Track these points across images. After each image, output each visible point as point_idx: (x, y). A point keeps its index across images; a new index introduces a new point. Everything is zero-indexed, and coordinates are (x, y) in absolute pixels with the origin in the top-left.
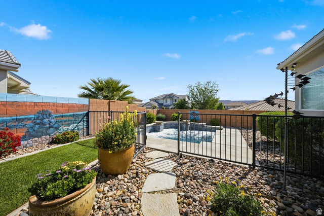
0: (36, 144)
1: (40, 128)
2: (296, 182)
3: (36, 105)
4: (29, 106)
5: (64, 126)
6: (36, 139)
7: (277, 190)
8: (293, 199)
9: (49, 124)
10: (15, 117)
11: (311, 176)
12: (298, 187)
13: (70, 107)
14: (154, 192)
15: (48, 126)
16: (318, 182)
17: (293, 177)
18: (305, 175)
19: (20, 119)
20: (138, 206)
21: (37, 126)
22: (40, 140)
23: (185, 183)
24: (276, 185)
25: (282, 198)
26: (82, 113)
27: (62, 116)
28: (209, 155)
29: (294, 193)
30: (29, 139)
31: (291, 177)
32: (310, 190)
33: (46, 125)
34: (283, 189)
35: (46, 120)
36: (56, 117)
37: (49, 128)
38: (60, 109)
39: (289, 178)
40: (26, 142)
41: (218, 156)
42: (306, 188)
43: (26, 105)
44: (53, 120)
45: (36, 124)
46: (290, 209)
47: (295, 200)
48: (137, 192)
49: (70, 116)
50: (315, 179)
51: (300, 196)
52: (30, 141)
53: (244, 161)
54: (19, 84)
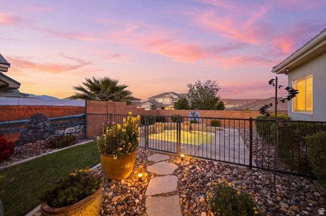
0: (30, 149)
1: (34, 132)
2: (285, 181)
3: (30, 109)
4: (22, 110)
5: (60, 130)
6: (31, 144)
7: (268, 189)
8: (281, 197)
9: (44, 128)
10: (7, 122)
11: (299, 175)
12: (286, 186)
13: (66, 110)
14: (157, 195)
15: (42, 130)
16: (304, 181)
17: (283, 176)
18: (294, 175)
19: (12, 124)
20: (143, 209)
21: (31, 131)
22: (34, 145)
23: (186, 185)
24: (267, 185)
25: (271, 196)
26: (79, 115)
27: (58, 120)
28: (209, 157)
29: (282, 191)
30: (23, 145)
31: (281, 177)
32: (296, 187)
33: (40, 129)
34: (273, 188)
35: (40, 124)
36: (51, 121)
37: (44, 132)
38: (55, 112)
39: (279, 178)
40: (19, 148)
41: (217, 158)
42: (293, 187)
43: (19, 110)
44: (48, 124)
45: (30, 128)
46: (277, 206)
47: (283, 197)
48: (141, 196)
49: (65, 119)
50: (302, 178)
51: (288, 194)
52: (24, 147)
53: (242, 162)
54: (7, 84)
